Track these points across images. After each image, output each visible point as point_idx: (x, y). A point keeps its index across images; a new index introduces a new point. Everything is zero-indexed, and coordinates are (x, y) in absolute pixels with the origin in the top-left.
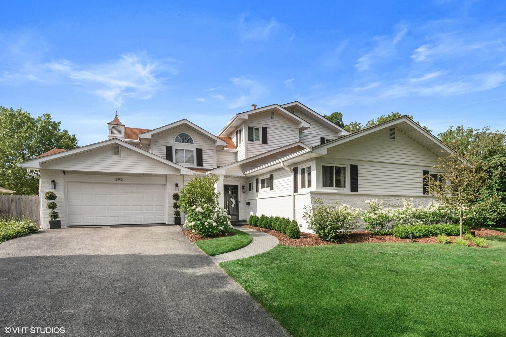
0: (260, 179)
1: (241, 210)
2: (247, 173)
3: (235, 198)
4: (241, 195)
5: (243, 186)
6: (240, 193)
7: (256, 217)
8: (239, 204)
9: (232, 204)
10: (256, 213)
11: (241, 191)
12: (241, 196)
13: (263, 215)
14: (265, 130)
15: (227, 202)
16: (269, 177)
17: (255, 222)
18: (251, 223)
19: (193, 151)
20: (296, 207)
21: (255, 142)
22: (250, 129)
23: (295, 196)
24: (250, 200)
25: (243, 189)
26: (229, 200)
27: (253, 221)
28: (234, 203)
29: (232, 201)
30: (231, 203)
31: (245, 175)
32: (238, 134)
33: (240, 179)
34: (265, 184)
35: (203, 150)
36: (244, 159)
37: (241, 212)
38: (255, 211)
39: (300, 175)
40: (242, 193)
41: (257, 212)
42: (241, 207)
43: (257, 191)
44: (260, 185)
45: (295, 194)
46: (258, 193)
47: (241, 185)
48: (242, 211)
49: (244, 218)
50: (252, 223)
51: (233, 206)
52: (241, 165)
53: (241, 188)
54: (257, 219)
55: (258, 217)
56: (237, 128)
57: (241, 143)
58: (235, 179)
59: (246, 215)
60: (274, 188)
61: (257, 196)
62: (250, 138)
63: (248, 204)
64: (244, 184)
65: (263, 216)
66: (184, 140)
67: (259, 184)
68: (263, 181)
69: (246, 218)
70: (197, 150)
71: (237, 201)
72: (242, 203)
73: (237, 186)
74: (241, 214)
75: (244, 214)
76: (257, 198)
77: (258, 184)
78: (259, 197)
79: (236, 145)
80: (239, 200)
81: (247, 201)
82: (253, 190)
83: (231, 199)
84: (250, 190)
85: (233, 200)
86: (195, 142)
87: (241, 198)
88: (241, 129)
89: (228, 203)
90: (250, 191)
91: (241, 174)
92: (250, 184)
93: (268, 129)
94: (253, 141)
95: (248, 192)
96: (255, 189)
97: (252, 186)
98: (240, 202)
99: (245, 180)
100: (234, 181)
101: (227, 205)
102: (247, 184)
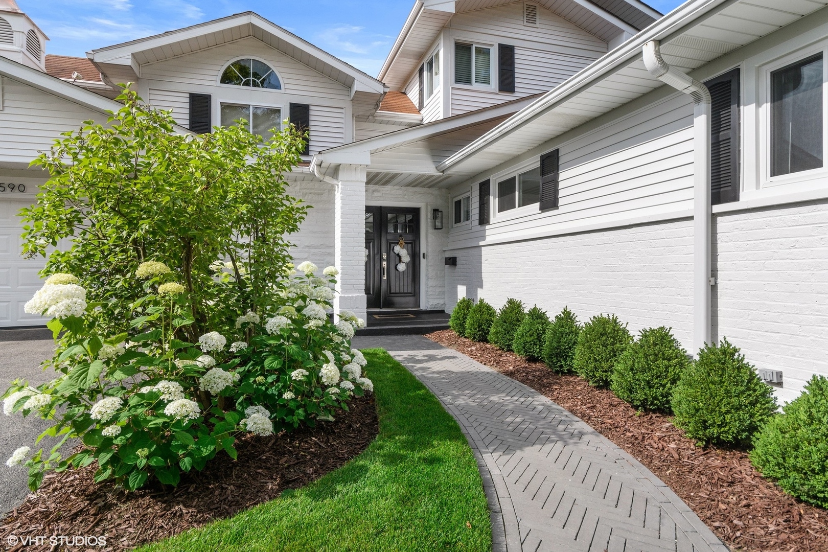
0: (495, 181)
1: (427, 279)
2: (448, 162)
3: (410, 245)
4: (429, 235)
5: (436, 211)
6: (427, 231)
7: (485, 309)
8: (423, 262)
9: (400, 261)
10: (479, 290)
11: (430, 224)
12: (428, 240)
13: (511, 302)
14: (507, 54)
15: (385, 257)
16: (538, 165)
17: (479, 326)
18: (462, 325)
19: (277, 111)
20: (720, 274)
21: (475, 86)
22: (462, 50)
23: (719, 219)
24: (455, 252)
25: (435, 218)
26: (390, 250)
27: (468, 322)
28: (406, 258)
29: (398, 255)
30: (397, 258)
31: (443, 172)
32: (425, 73)
33: (425, 190)
34: (517, 193)
35: (311, 108)
36: (441, 117)
37: (427, 284)
38: (475, 282)
39: (759, 105)
40: (431, 230)
41: (482, 287)
42: (427, 270)
43: (484, 219)
44: (494, 202)
45: (717, 208)
46: (487, 227)
47: (430, 209)
48: (431, 283)
49: (436, 302)
50: (464, 328)
51: (402, 267)
52: (430, 139)
53: (430, 215)
54: (486, 316)
55: (489, 308)
56: (421, 56)
57: (432, 93)
58: (410, 189)
59: (444, 293)
60: (561, 202)
61: (483, 237)
62: (462, 75)
63: (452, 262)
64: (439, 204)
65: (514, 306)
66: (251, 78)
67: (491, 198)
68: (506, 188)
69: (444, 304)
70: (291, 108)
71: (415, 256)
72: (430, 258)
73: (415, 212)
74: (427, 291)
75: (438, 290)
76: (481, 243)
77: (488, 200)
78: (489, 239)
79: (417, 106)
80: (423, 250)
81: (448, 255)
82: (467, 218)
83: (397, 249)
84: (458, 220)
85: (402, 252)
86: (287, 86)
87: (427, 245)
88: (434, 54)
89: (388, 260)
90: (458, 225)
91: (427, 168)
92: (458, 204)
93: (516, 51)
94: (469, 82)
95: (452, 228)
96: (477, 217)
97: (466, 209)
98: (424, 257)
99: (443, 190)
100: (406, 197)
101: (383, 266)
102: (448, 203)
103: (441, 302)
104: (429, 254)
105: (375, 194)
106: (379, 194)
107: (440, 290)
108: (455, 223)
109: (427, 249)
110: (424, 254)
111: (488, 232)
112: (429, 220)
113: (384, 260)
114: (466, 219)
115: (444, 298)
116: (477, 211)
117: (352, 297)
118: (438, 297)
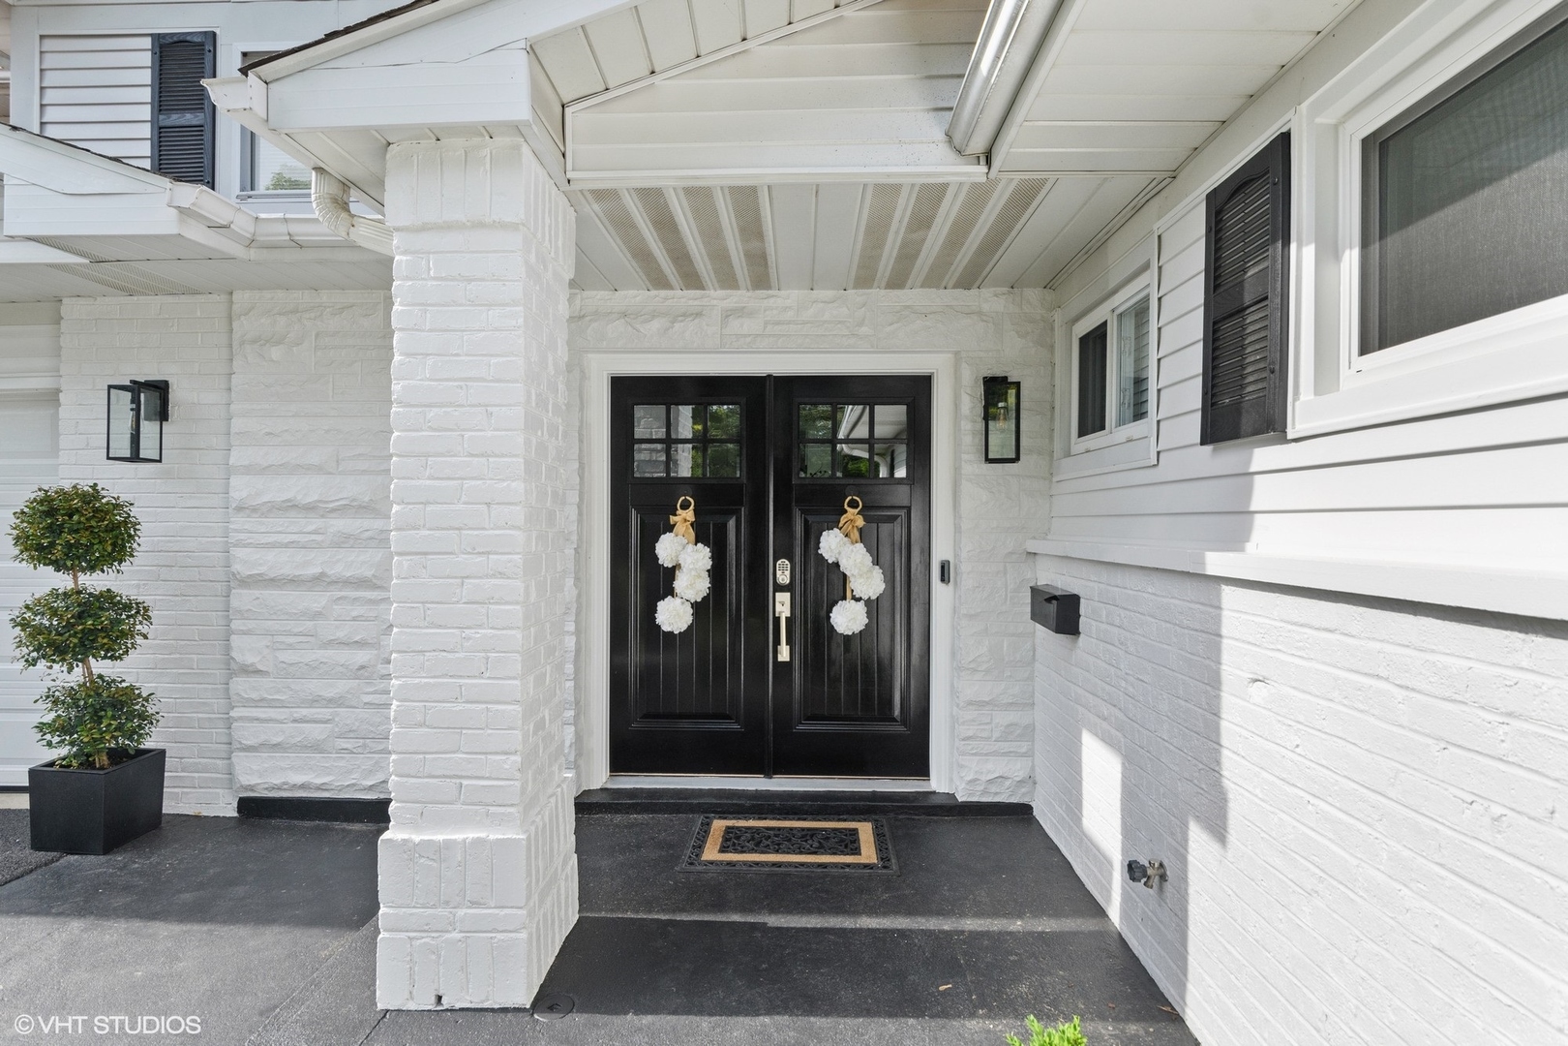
1: (957, 668)
4: (966, 487)
5: (998, 384)
6: (957, 470)
8: (942, 599)
11: (968, 440)
12: (961, 509)
15: (782, 574)
24: (1075, 569)
25: (990, 413)
26: (800, 550)
28: (868, 581)
29: (835, 569)
30: (832, 581)
33: (951, 294)
37: (954, 692)
40: (975, 467)
42: (957, 632)
47: (970, 377)
48: (975, 687)
49: (995, 767)
51: (849, 618)
53: (971, 403)
59: (1028, 732)
61: (1233, 524)
64: (1011, 352)
69: (1031, 780)
72: (968, 583)
73: (914, 392)
74: (956, 721)
75: (1003, 718)
80: (938, 547)
82: (1138, 412)
83: (832, 545)
84: (1092, 420)
85: (854, 555)
87: (957, 530)
89: (795, 587)
90: (1094, 440)
92: (1094, 345)
95: (1068, 454)
96: (1192, 396)
97: (1129, 372)
98: (944, 577)
99: (1033, 295)
100: (864, 330)
101: (778, 608)
102: (1052, 348)
103: (1017, 769)
104: (964, 568)
105: (736, 325)
106: (747, 326)
107: (1011, 717)
108: (1082, 433)
109: (956, 546)
110: (944, 568)
111: (1264, 493)
112: (966, 426)
113: (779, 588)
114: (1129, 413)
115: (1029, 754)
116: (1193, 361)
117: (448, 844)
118: (1005, 746)
